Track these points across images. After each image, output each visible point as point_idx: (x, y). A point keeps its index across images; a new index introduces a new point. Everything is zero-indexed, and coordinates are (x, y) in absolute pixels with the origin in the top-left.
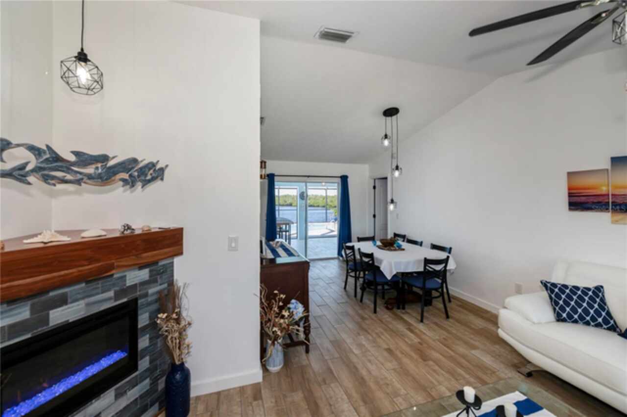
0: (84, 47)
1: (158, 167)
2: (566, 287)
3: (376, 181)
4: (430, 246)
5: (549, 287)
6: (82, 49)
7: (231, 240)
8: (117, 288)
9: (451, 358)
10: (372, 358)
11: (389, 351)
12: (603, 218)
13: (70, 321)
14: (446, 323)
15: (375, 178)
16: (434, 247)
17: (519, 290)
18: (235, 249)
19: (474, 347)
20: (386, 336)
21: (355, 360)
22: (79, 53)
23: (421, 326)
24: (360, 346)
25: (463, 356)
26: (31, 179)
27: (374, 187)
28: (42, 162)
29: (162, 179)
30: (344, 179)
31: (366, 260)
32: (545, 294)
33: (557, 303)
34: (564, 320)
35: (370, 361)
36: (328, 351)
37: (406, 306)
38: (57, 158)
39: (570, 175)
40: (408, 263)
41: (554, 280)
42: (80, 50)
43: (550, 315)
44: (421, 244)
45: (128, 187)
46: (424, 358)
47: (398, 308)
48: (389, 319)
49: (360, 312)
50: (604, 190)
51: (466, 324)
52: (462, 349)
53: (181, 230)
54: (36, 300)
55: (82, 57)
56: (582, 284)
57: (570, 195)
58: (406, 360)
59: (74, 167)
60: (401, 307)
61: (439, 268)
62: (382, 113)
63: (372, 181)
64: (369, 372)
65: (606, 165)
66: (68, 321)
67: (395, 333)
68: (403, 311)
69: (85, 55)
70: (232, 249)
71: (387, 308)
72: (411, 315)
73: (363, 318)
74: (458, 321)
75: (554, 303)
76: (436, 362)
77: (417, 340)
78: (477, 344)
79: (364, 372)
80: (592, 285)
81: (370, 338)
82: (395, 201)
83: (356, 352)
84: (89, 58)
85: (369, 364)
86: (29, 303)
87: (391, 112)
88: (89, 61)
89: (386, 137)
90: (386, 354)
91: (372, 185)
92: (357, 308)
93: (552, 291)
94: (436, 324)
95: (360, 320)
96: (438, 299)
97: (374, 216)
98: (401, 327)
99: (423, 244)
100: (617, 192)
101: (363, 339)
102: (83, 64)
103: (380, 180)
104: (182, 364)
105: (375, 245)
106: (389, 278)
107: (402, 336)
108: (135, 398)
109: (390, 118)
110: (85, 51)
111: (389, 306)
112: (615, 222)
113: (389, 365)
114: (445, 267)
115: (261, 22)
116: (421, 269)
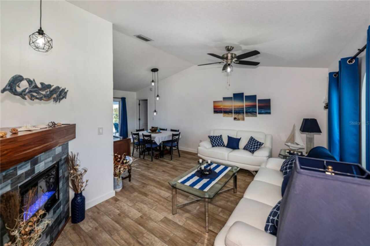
0: (42, 27)
1: (66, 91)
2: (214, 136)
3: (140, 101)
4: (170, 130)
5: (210, 137)
6: (41, 28)
7: (99, 129)
8: (53, 156)
9: (185, 168)
10: (158, 175)
11: (163, 171)
12: (221, 115)
13: (41, 172)
14: (180, 159)
15: (140, 99)
16: (172, 130)
17: (201, 141)
18: (101, 134)
19: (190, 163)
20: (161, 168)
21: (152, 178)
22: (39, 30)
23: (171, 162)
24: (151, 173)
25: (188, 166)
26: (26, 97)
27: (139, 104)
28: (32, 88)
29: (66, 98)
30: (123, 100)
31: (146, 138)
32: (209, 140)
33: (212, 142)
34: (214, 146)
35: (158, 176)
36: (139, 178)
37: (164, 156)
38: (36, 86)
39: (214, 102)
40: (165, 137)
41: (211, 135)
42: (39, 28)
43: (211, 146)
44: (166, 130)
45: (55, 102)
46: (176, 170)
47: (161, 158)
48: (159, 162)
49: (145, 162)
50: (221, 107)
51: (185, 157)
52: (187, 164)
53: (75, 125)
54: (31, 160)
55: (41, 32)
56: (217, 135)
57: (214, 109)
58: (171, 172)
59: (41, 91)
60: (162, 157)
61: (177, 137)
62: (150, 70)
63: (138, 101)
64: (160, 179)
65: (222, 100)
66: (40, 172)
67: (163, 166)
68: (163, 158)
69: (43, 31)
70: (100, 134)
71: (156, 159)
72: (166, 159)
73: (148, 164)
74: (183, 157)
75: (211, 141)
76: (181, 170)
77: (172, 166)
78: (191, 162)
79: (158, 180)
80: (219, 135)
81: (155, 170)
82: (156, 111)
83: (151, 175)
84: (44, 32)
85: (159, 177)
86: (30, 161)
87: (155, 70)
88: (45, 34)
89: (153, 81)
90: (163, 173)
91: (138, 103)
92: (143, 161)
93: (211, 138)
94: (176, 160)
95: (147, 165)
96: (176, 150)
97: (139, 119)
98: (165, 164)
99: (167, 130)
100: (225, 107)
101: (151, 171)
102: (41, 36)
103: (143, 101)
104: (81, 193)
105: (147, 132)
106: (158, 144)
107: (166, 166)
108: (58, 215)
109: (154, 73)
110: (42, 29)
111: (157, 157)
112: (224, 116)
113: (166, 175)
114: (179, 137)
115: (113, 25)
116: (171, 139)
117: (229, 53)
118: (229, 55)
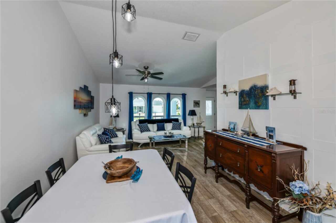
117: (146, 70)
118: (146, 72)
